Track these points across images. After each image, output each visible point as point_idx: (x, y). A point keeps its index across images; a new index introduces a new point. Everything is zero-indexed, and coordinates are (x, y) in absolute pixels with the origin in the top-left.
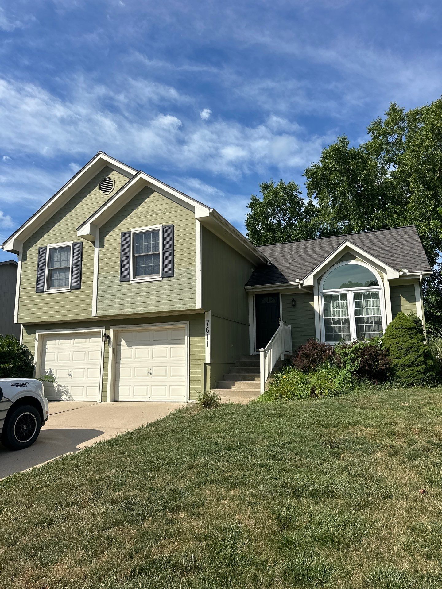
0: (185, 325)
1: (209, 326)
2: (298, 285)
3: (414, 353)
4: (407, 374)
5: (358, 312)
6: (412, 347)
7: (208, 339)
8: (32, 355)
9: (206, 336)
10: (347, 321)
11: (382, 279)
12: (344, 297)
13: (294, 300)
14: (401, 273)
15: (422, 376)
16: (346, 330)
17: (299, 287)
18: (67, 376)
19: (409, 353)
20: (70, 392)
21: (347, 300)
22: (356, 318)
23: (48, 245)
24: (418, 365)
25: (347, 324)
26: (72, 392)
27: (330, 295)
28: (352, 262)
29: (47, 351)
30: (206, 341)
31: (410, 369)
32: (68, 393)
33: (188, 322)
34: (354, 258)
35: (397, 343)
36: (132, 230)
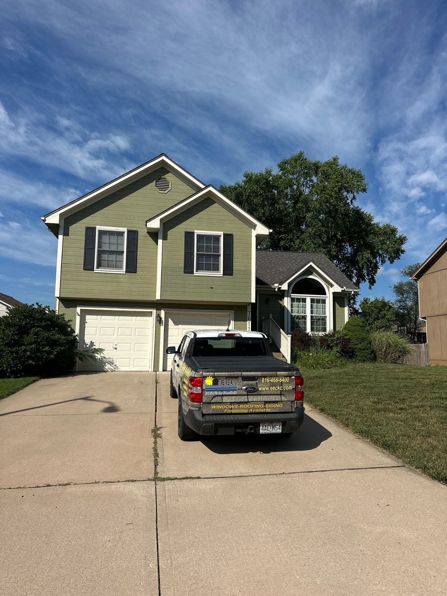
0: (232, 313)
1: (250, 316)
2: (275, 288)
3: (365, 342)
4: (362, 354)
5: (312, 312)
6: (365, 338)
7: (249, 325)
8: (71, 328)
9: (248, 322)
10: (304, 318)
11: (329, 291)
12: (304, 300)
13: (267, 299)
14: (343, 289)
15: (369, 356)
16: (303, 323)
17: (276, 290)
18: (112, 349)
19: (363, 341)
20: (115, 363)
21: (306, 302)
22: (311, 316)
23: (97, 227)
24: (367, 349)
25: (304, 319)
26: (117, 363)
27: (295, 298)
28: (310, 277)
29: (86, 325)
30: (248, 326)
31: (364, 351)
32: (113, 363)
33: (233, 311)
34: (311, 274)
35: (356, 335)
36: (195, 231)
